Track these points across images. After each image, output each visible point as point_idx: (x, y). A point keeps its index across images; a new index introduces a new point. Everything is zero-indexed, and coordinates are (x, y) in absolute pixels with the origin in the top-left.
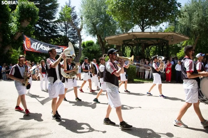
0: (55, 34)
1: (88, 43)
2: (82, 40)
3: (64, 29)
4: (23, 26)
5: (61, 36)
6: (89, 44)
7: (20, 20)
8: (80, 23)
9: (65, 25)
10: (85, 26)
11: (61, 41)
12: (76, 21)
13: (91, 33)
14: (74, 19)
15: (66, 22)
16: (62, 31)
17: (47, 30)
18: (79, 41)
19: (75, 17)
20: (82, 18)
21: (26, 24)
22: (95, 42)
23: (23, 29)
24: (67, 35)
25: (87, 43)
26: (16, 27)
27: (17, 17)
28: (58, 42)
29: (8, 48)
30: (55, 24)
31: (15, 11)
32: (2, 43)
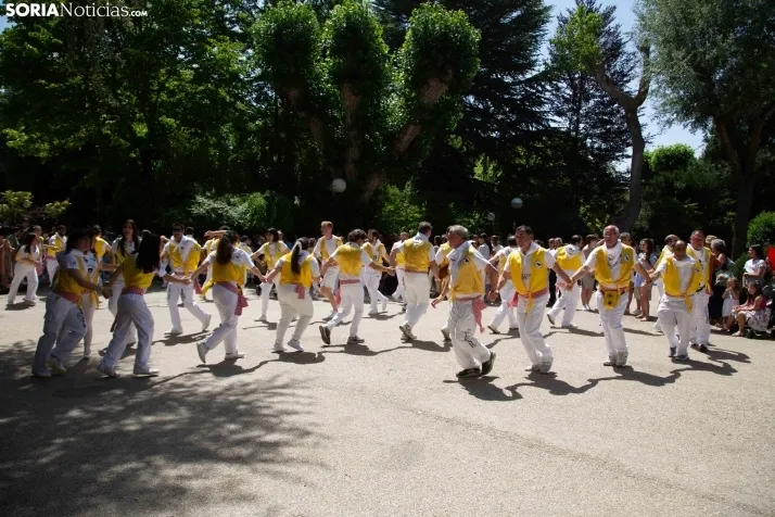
0: (533, 128)
1: (666, 157)
2: (647, 145)
3: (566, 107)
4: (426, 100)
5: (553, 133)
6: (667, 163)
7: (417, 81)
9: (572, 86)
10: (660, 80)
11: (555, 154)
12: (617, 68)
13: (684, 111)
14: (608, 61)
15: (577, 76)
16: (560, 113)
17: (504, 113)
18: (630, 151)
19: (615, 49)
20: (645, 50)
23: (424, 111)
24: (582, 126)
25: (657, 157)
26: (401, 107)
27: (406, 70)
28: (546, 159)
29: (375, 183)
30: (534, 88)
31: (402, 51)
32: (359, 164)
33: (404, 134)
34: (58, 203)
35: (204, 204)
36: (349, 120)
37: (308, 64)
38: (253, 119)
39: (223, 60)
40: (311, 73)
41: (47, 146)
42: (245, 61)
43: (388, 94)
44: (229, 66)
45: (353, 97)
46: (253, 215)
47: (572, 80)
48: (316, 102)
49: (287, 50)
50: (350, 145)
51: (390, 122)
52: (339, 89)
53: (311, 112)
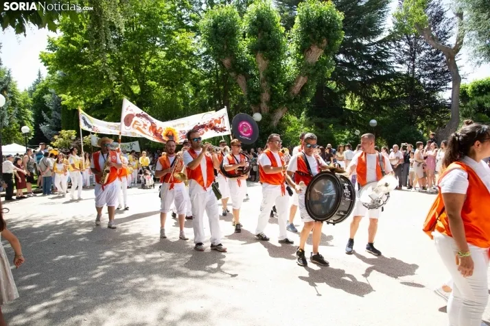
0: (383, 73)
1: (479, 86)
2: (462, 80)
3: (405, 57)
4: (310, 60)
5: (397, 75)
6: (480, 90)
7: (304, 49)
8: (456, 30)
9: (410, 44)
11: (398, 89)
12: (441, 29)
14: (434, 25)
15: (412, 36)
16: (401, 62)
17: (364, 64)
18: (450, 84)
19: (438, 17)
20: (460, 15)
21: (316, 55)
23: (309, 67)
24: (416, 70)
25: (473, 87)
26: (294, 66)
27: (297, 42)
28: (392, 93)
29: (280, 114)
30: (383, 46)
31: (293, 30)
32: (270, 103)
33: (297, 83)
36: (262, 76)
37: (235, 43)
38: (203, 78)
39: (183, 44)
40: (236, 48)
41: (83, 103)
42: (196, 44)
43: (285, 58)
44: (186, 46)
45: (264, 62)
47: (409, 39)
48: (241, 66)
49: (221, 35)
50: (263, 92)
51: (287, 75)
52: (255, 57)
53: (238, 72)
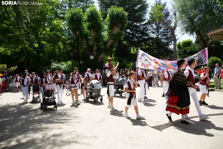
0: (146, 37)
1: (185, 43)
2: (177, 41)
3: (155, 31)
4: (114, 33)
5: (152, 38)
6: (185, 45)
7: (111, 27)
8: (174, 20)
9: (156, 25)
10: (179, 22)
11: (153, 44)
12: (168, 19)
13: (187, 31)
14: (166, 17)
15: (157, 22)
16: (153, 33)
17: (138, 34)
18: (173, 42)
19: (167, 15)
20: (175, 14)
21: (116, 30)
22: (194, 42)
23: (114, 36)
24: (159, 36)
25: (183, 43)
26: (107, 35)
27: (108, 25)
28: (150, 46)
29: (102, 56)
30: (146, 26)
31: (107, 20)
32: (97, 51)
33: (109, 42)
34: (14, 67)
35: (54, 65)
36: (93, 40)
37: (82, 25)
38: (67, 40)
39: (57, 25)
40: (82, 27)
41: (10, 51)
42: (63, 25)
43: (103, 31)
44: (59, 26)
45: (94, 33)
46: (68, 67)
48: (84, 35)
49: (75, 21)
50: (94, 46)
51: (104, 39)
52: (90, 31)
53: (83, 38)
